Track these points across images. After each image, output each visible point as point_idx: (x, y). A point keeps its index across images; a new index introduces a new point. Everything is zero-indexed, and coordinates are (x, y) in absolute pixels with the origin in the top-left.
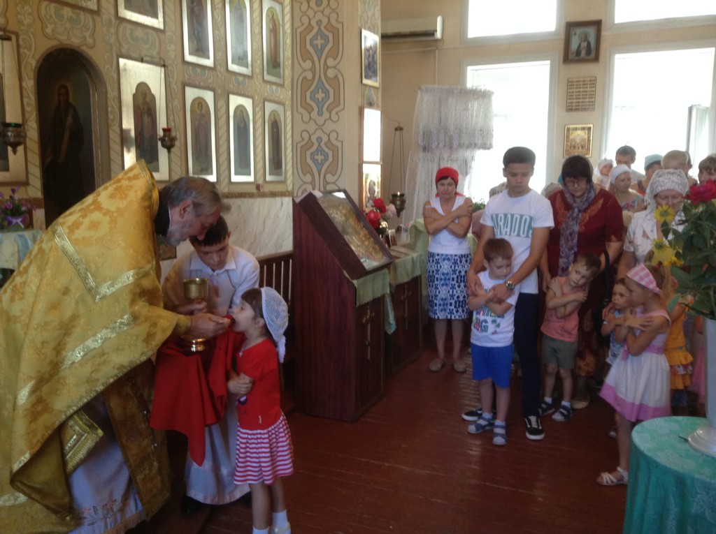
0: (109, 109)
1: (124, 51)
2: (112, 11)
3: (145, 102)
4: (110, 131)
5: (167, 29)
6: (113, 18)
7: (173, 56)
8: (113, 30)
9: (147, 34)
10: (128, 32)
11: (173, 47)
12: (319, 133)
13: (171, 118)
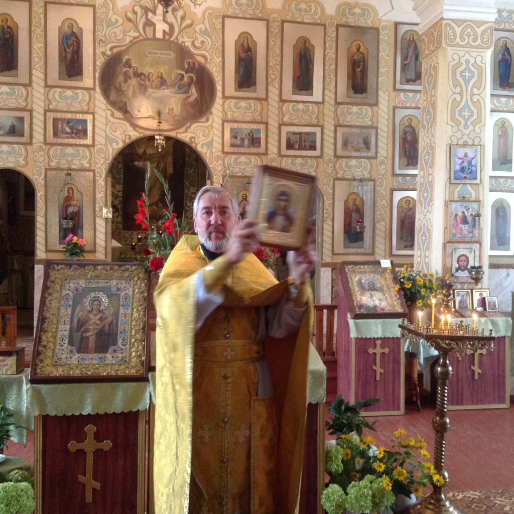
0: (325, 211)
1: (339, 176)
2: (332, 153)
3: (355, 204)
4: (324, 224)
5: (379, 155)
6: (332, 158)
7: (383, 173)
8: (331, 165)
9: (361, 162)
10: (344, 164)
11: (383, 166)
12: (424, 222)
13: (378, 213)
